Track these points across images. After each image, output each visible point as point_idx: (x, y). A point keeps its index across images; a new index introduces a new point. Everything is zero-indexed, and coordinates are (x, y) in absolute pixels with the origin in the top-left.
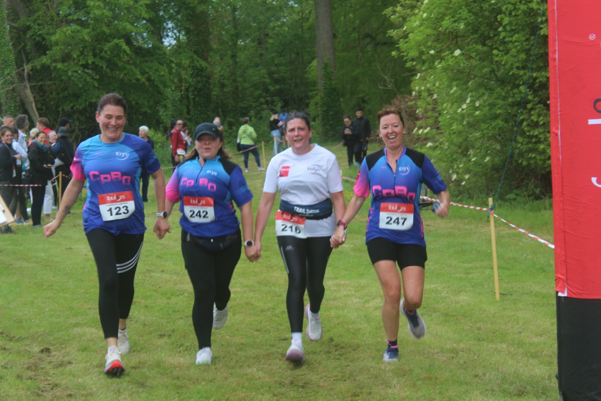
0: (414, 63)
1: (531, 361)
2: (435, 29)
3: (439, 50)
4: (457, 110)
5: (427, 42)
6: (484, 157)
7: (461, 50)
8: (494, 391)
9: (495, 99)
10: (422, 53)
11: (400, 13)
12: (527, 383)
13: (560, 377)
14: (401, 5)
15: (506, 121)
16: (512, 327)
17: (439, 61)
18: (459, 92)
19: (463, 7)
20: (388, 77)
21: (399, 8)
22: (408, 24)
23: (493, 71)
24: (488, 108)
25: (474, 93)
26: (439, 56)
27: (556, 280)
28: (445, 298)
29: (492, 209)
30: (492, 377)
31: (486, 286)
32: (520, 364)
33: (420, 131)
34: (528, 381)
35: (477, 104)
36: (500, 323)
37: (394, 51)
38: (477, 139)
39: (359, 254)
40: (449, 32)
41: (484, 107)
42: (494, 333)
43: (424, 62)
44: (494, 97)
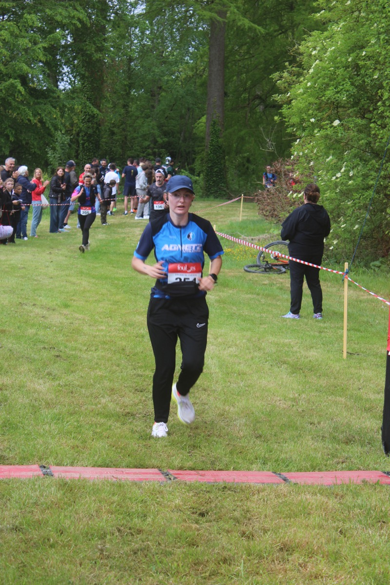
0: (295, 130)
1: (365, 414)
2: (317, 98)
3: (319, 118)
4: (332, 178)
5: (309, 110)
6: (352, 225)
7: (340, 121)
8: (325, 437)
9: (369, 170)
10: (303, 120)
11: (286, 78)
12: (356, 433)
13: (384, 429)
14: (287, 72)
15: (378, 192)
16: (354, 384)
17: (318, 129)
18: (335, 161)
19: (347, 80)
20: (270, 141)
21: (285, 74)
22: (292, 90)
23: (369, 144)
24: (361, 178)
25: (349, 164)
26: (319, 125)
27: (388, 340)
28: (296, 352)
29: (347, 273)
30: (326, 425)
31: (336, 345)
32: (354, 416)
33: (295, 195)
34: (358, 431)
35: (351, 174)
36: (343, 379)
37: (277, 115)
38: (348, 208)
39: (222, 306)
40: (331, 102)
41: (357, 177)
42: (336, 387)
43: (304, 129)
44: (368, 168)
